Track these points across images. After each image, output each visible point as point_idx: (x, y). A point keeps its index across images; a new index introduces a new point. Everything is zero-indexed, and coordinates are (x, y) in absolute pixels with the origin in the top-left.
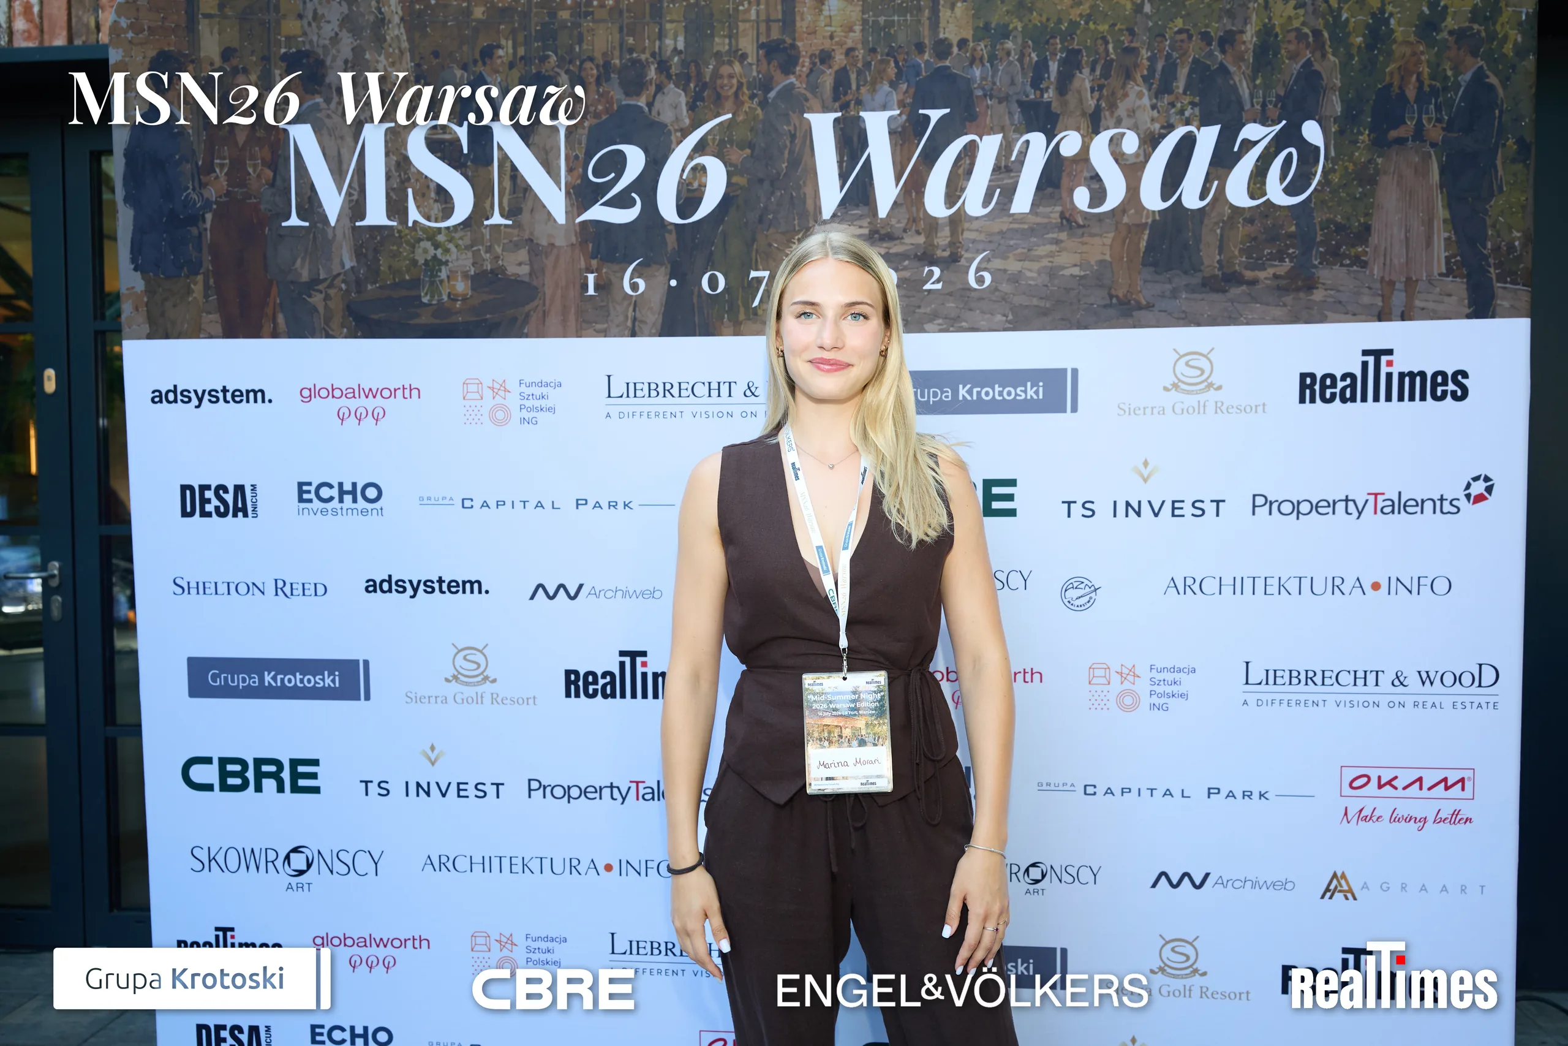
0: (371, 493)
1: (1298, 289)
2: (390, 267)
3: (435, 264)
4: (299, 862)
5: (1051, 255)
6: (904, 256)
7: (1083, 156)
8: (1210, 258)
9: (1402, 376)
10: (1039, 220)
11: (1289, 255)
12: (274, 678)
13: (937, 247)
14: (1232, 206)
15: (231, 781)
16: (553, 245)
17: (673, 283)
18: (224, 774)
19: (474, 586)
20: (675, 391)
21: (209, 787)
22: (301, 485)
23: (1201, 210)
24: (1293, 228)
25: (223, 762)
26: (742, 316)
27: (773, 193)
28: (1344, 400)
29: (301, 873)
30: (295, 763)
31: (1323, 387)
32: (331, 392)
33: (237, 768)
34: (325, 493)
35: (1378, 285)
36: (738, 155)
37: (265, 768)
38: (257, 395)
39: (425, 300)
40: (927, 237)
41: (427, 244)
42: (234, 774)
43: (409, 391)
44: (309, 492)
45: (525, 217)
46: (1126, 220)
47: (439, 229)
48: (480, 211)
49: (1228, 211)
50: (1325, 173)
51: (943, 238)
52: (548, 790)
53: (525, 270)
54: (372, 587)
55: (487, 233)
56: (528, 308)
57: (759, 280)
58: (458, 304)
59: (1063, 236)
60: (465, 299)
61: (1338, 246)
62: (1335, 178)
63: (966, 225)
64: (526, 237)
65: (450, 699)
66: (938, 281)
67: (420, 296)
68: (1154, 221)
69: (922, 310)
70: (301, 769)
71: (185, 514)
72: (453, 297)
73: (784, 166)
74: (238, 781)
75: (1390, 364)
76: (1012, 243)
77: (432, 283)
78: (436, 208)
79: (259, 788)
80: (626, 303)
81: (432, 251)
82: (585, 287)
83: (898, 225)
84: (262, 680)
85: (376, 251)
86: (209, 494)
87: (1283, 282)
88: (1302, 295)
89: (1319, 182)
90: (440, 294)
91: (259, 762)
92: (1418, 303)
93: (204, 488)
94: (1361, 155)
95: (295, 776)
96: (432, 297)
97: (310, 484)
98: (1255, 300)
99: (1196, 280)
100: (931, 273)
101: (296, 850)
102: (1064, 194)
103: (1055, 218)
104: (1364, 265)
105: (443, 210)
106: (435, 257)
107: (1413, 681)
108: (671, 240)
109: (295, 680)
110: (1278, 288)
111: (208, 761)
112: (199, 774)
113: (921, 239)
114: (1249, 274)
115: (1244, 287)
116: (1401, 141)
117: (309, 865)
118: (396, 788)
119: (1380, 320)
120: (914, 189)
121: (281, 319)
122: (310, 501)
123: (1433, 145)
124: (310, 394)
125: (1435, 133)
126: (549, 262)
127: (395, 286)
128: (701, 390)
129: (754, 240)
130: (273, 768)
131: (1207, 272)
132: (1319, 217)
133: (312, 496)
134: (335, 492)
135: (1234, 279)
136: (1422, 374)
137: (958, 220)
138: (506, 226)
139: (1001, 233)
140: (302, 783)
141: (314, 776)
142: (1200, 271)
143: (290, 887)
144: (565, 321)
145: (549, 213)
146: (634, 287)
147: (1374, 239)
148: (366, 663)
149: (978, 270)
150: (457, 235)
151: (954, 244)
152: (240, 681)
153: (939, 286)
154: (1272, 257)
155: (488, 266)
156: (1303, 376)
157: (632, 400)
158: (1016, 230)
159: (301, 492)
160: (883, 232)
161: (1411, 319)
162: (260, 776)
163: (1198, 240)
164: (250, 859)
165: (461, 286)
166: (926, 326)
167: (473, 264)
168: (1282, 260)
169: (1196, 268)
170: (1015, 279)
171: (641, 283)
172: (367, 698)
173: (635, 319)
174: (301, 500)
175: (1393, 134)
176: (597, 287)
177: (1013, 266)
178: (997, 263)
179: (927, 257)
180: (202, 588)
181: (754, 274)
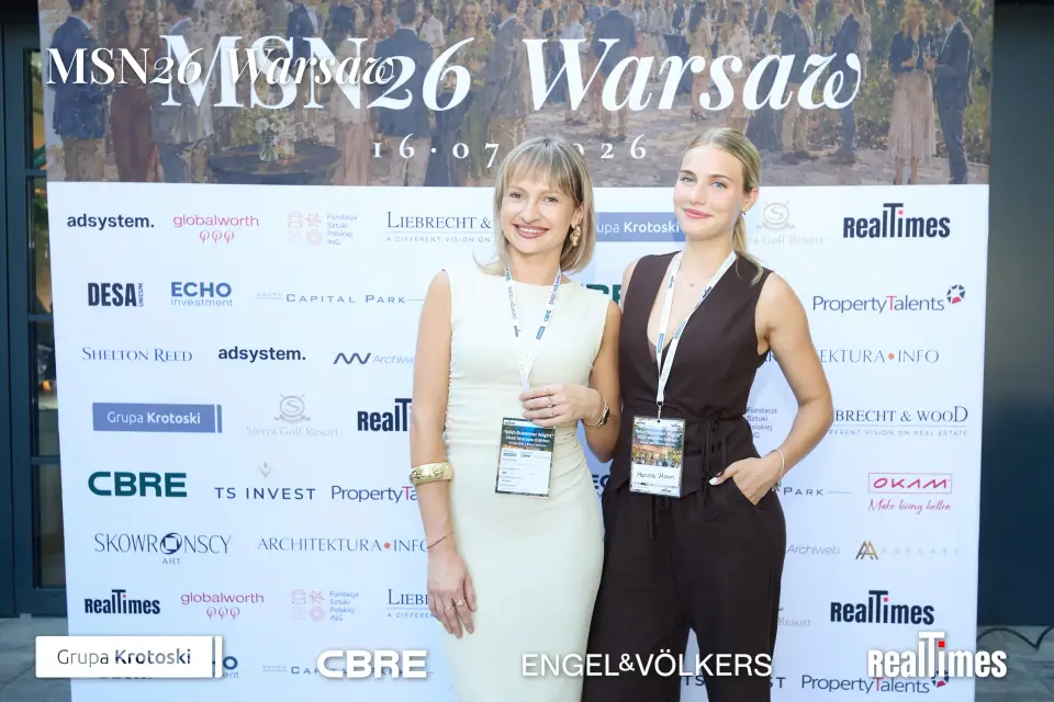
0: (224, 290)
1: (844, 163)
2: (238, 135)
3: (269, 135)
4: (171, 544)
5: (685, 137)
6: (589, 136)
7: (706, 73)
8: (787, 141)
9: (908, 221)
10: (678, 114)
11: (838, 141)
12: (154, 418)
13: (610, 130)
14: (802, 109)
15: (123, 488)
16: (351, 123)
17: (434, 150)
18: (118, 484)
19: (295, 354)
20: (434, 223)
21: (108, 493)
22: (174, 284)
23: (782, 112)
24: (840, 124)
25: (118, 475)
26: (480, 174)
27: (501, 91)
28: (872, 236)
29: (173, 551)
30: (168, 476)
31: (859, 227)
32: (196, 220)
33: (128, 479)
34: (191, 289)
35: (893, 162)
36: (478, 66)
37: (148, 480)
38: (143, 221)
39: (262, 158)
40: (604, 123)
41: (265, 121)
42: (125, 484)
43: (250, 221)
44: (180, 289)
45: (332, 103)
46: (733, 116)
47: (273, 110)
48: (301, 99)
49: (799, 112)
50: (861, 88)
51: (614, 125)
52: (346, 493)
53: (332, 140)
54: (224, 354)
55: (305, 114)
56: (333, 165)
57: (492, 150)
58: (285, 162)
59: (693, 125)
60: (290, 158)
61: (869, 136)
62: (868, 92)
63: (629, 116)
64: (333, 116)
65: (278, 432)
66: (611, 153)
67: (258, 157)
68: (752, 117)
69: (601, 172)
70: (173, 480)
71: (91, 303)
72: (281, 157)
73: (509, 73)
74: (128, 489)
75: (901, 212)
76: (659, 128)
77: (267, 147)
78: (271, 96)
79: (143, 493)
80: (401, 164)
81: (267, 125)
82: (373, 152)
83: (585, 115)
84: (145, 418)
85: (229, 125)
86: (108, 290)
87: (834, 158)
88: (846, 167)
89: (858, 94)
90: (272, 154)
91: (143, 476)
92: (919, 174)
93: (105, 286)
94: (884, 78)
95: (169, 485)
96: (267, 156)
97: (180, 283)
98: (816, 170)
99: (778, 156)
100: (606, 148)
101: (169, 536)
102: (694, 99)
103: (688, 113)
104: (885, 148)
105: (276, 97)
106: (269, 130)
107: (914, 418)
108: (433, 121)
109: (169, 419)
110: (832, 162)
111: (108, 474)
112: (100, 483)
113: (600, 125)
114: (812, 153)
115: (809, 162)
116: (909, 69)
117: (178, 546)
118: (240, 493)
119: (895, 184)
120: (595, 91)
121: (160, 169)
122: (181, 295)
123: (929, 72)
124: (181, 221)
125: (930, 64)
126: (349, 134)
127: (242, 148)
128: (452, 223)
129: (488, 122)
130: (153, 480)
131: (786, 151)
132: (857, 116)
133: (182, 292)
134: (198, 289)
135: (803, 155)
136: (921, 220)
137: (623, 113)
138: (320, 109)
139: (653, 123)
140: (174, 489)
141: (182, 485)
142: (781, 150)
143: (165, 561)
144: (359, 176)
145: (349, 102)
146: (407, 153)
147: (892, 131)
148: (219, 407)
149: (637, 146)
150: (286, 115)
151: (622, 129)
152: (129, 419)
153: (611, 156)
154: (826, 142)
155: (306, 136)
156: (846, 220)
157: (405, 229)
158: (660, 121)
159: (174, 289)
160: (575, 119)
161: (914, 184)
162: (144, 485)
163: (780, 129)
164: (136, 542)
165: (288, 150)
166: (605, 183)
167: (297, 134)
168: (833, 144)
169: (779, 148)
170: (661, 153)
171: (412, 150)
172: (220, 430)
173: (407, 175)
174: (174, 294)
175: (904, 64)
176: (382, 152)
177: (661, 144)
178: (650, 142)
179: (603, 137)
180: (103, 355)
181: (488, 146)
